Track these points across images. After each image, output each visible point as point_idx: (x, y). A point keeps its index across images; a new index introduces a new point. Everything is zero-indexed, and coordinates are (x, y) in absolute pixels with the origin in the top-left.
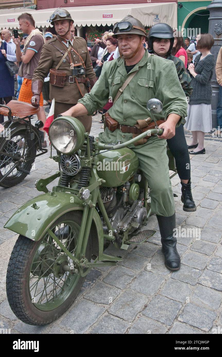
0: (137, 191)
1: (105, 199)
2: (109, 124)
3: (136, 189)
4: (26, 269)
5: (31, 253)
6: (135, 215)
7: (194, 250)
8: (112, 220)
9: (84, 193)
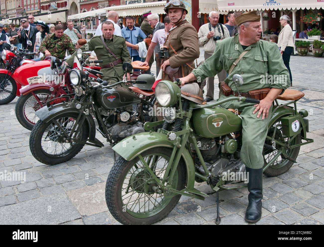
0: (233, 145)
1: (205, 147)
2: (224, 90)
3: (232, 144)
4: (118, 180)
5: (124, 169)
6: (238, 167)
7: (293, 209)
8: (212, 166)
9: (170, 135)
